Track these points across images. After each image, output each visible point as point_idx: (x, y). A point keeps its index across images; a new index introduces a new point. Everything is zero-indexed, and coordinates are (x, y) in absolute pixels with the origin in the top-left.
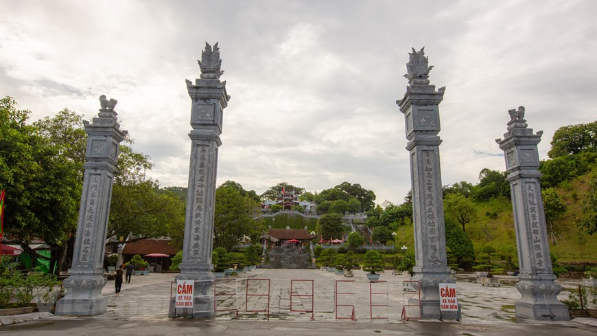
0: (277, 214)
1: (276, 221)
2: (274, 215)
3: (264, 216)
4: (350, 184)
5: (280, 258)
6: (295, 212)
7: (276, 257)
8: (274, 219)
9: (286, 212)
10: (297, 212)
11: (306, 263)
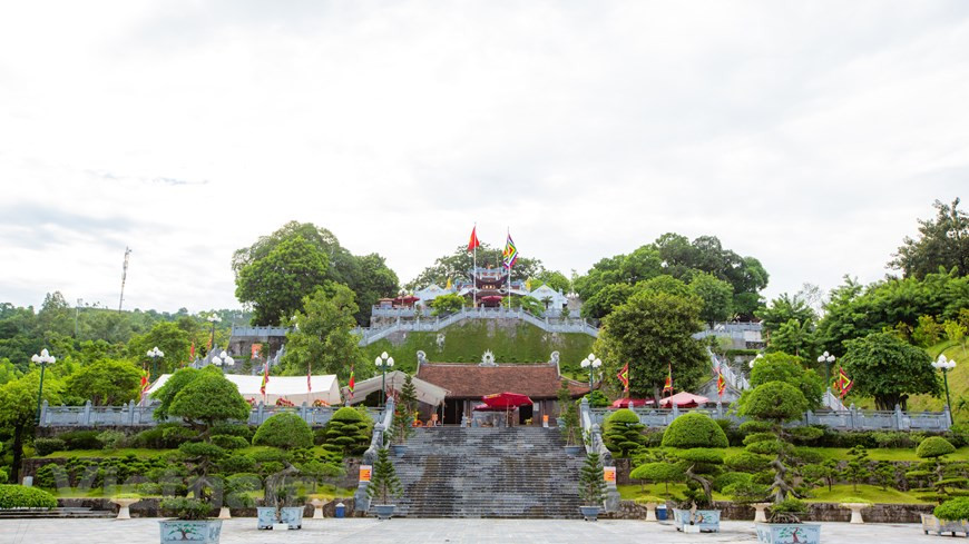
0: (451, 320)
1: (447, 344)
2: (440, 325)
3: (408, 327)
4: (683, 240)
5: (450, 466)
6: (512, 314)
7: (431, 463)
8: (440, 339)
9: (484, 313)
10: (520, 314)
11: (574, 488)
